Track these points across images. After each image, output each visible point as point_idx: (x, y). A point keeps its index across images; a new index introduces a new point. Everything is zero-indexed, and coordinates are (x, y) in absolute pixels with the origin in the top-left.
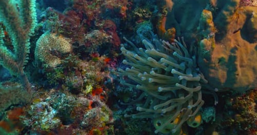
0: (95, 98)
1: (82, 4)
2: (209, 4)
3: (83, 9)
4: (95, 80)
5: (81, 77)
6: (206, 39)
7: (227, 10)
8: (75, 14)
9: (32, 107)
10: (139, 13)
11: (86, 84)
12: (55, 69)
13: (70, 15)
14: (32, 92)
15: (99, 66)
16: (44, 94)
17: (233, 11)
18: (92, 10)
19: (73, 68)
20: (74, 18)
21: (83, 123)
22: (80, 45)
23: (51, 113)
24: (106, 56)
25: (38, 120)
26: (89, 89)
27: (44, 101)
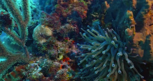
0: (64, 63)
1: (61, 9)
2: (132, 7)
3: (61, 12)
4: (65, 53)
5: (56, 50)
6: (128, 29)
7: (143, 11)
8: (56, 15)
9: (29, 65)
10: (94, 14)
11: (59, 54)
12: (42, 45)
13: (53, 15)
14: (30, 57)
15: (68, 45)
16: (36, 59)
17: (147, 11)
18: (66, 13)
19: (52, 45)
20: (56, 17)
21: (56, 77)
22: (57, 32)
23: (38, 69)
24: (73, 39)
25: (31, 73)
26: (61, 57)
27: (36, 63)
